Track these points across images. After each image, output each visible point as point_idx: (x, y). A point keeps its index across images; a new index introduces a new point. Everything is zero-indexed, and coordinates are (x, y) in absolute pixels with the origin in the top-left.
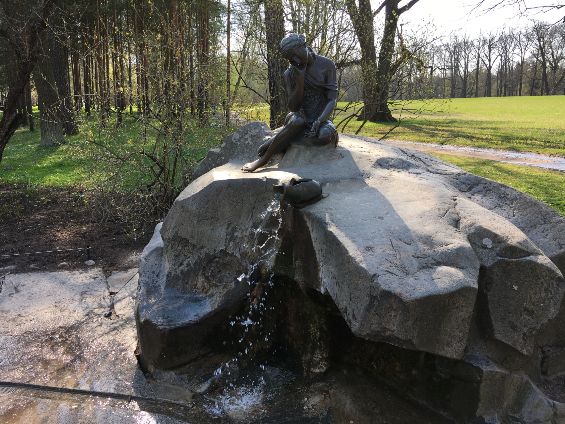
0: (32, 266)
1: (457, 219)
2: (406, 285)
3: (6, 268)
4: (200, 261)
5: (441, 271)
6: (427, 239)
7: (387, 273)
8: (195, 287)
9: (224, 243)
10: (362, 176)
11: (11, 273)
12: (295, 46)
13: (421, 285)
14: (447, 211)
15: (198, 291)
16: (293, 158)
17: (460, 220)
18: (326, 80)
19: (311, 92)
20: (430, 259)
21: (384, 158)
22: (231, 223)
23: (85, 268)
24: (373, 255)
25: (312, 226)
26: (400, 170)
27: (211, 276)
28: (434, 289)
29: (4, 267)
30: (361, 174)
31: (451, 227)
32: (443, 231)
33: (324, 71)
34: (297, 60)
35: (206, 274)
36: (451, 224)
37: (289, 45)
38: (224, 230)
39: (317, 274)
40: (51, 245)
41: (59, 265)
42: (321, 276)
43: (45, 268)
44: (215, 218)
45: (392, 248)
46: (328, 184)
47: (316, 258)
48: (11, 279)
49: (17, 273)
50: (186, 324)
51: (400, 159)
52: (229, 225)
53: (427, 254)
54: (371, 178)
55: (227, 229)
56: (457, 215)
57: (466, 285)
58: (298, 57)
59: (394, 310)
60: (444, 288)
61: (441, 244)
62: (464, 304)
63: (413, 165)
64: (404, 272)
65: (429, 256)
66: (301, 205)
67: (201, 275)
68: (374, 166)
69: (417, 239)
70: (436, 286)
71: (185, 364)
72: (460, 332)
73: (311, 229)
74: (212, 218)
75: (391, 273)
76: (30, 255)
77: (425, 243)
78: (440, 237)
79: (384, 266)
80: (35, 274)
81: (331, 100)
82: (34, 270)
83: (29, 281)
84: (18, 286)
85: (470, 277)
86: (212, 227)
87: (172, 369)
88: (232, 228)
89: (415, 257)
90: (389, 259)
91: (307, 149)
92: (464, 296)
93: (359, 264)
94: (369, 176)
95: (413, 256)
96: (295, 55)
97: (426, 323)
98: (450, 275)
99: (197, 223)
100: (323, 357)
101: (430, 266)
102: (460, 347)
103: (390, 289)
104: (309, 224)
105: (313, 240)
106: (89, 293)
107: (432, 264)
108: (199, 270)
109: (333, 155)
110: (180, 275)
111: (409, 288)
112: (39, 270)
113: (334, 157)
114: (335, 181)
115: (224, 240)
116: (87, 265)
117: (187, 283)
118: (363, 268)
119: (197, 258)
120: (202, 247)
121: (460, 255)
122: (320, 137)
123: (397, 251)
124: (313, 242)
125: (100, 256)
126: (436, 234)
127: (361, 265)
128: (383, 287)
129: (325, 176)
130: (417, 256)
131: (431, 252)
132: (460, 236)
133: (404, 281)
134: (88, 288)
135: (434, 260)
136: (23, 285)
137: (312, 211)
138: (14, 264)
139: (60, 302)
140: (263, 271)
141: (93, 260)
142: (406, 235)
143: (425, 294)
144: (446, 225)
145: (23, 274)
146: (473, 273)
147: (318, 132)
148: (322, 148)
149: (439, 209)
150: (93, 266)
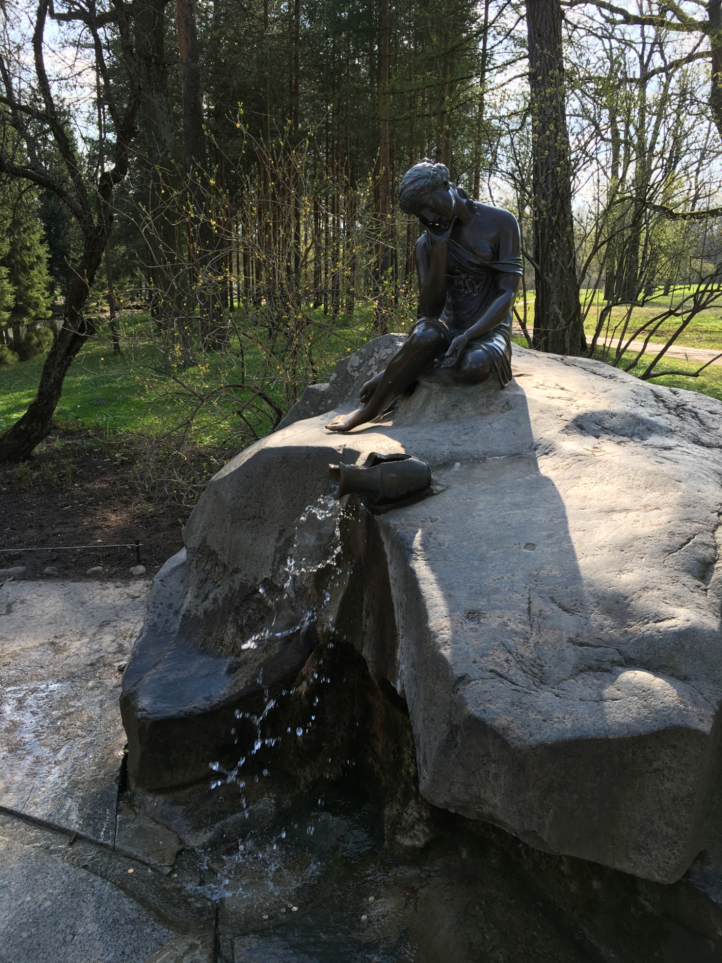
0: (48, 570)
1: (709, 560)
2: (527, 709)
3: (11, 570)
4: (233, 595)
5: (628, 682)
6: (617, 603)
7: (492, 675)
8: (221, 643)
9: (271, 567)
10: (536, 449)
11: (13, 580)
12: (422, 189)
13: (567, 712)
14: (689, 540)
15: (225, 650)
16: (418, 407)
17: (715, 561)
18: (496, 253)
19: (467, 278)
20: (610, 650)
21: (593, 413)
22: (284, 530)
23: (128, 578)
24: (476, 630)
25: (391, 553)
26: (625, 439)
27: (246, 625)
28: (594, 724)
29: (8, 567)
30: (534, 447)
31: (686, 578)
32: (664, 587)
33: (493, 235)
34: (430, 216)
35: (239, 622)
36: (689, 571)
37: (411, 187)
38: (272, 541)
39: (394, 654)
40: (91, 535)
41: (88, 572)
42: (398, 657)
43: (66, 575)
44: (260, 517)
45: (525, 617)
46: (458, 464)
47: (394, 618)
48: (11, 590)
49: (23, 579)
50: (186, 713)
51: (632, 416)
52: (281, 533)
53: (607, 638)
54: (551, 454)
55: (277, 540)
56: (711, 551)
57: (677, 721)
58: (432, 210)
59: (494, 762)
60: (622, 725)
61: (644, 618)
62: (675, 765)
63: (661, 427)
64: (535, 675)
65: (610, 643)
66: (383, 507)
67: (232, 622)
68: (567, 430)
69: (592, 600)
70: (603, 715)
71: (184, 786)
72: (667, 824)
73: (389, 559)
74: (254, 517)
75: (501, 676)
76: (52, 550)
77: (608, 611)
78: (648, 601)
79: (490, 658)
80: (49, 584)
81: (503, 292)
82: (49, 577)
83: (34, 596)
84: (15, 602)
85: (695, 703)
86: (254, 534)
87: (160, 791)
88: (286, 539)
89: (574, 643)
90: (511, 643)
91: (443, 392)
92: (674, 747)
93: (439, 648)
94: (549, 450)
95: (570, 640)
96: (424, 206)
97: (575, 797)
98: (645, 693)
99: (231, 524)
100: (422, 816)
101: (607, 666)
102: (670, 858)
103: (484, 716)
104: (387, 548)
105: (391, 581)
106: (114, 624)
107: (613, 662)
108: (229, 613)
109: (492, 404)
110: (202, 617)
111: (532, 716)
112: (57, 577)
113: (493, 408)
114: (475, 459)
115: (270, 560)
116: (132, 573)
117: (210, 634)
118: (442, 658)
119: (227, 589)
120: (237, 571)
121: (683, 646)
122: (466, 367)
123: (536, 626)
124: (391, 585)
125: (157, 560)
126: (641, 593)
127: (443, 651)
128: (472, 709)
129: (456, 449)
130: (580, 640)
131: (615, 633)
132: (702, 600)
133: (526, 699)
134: (117, 615)
135: (620, 653)
136: (22, 602)
137: (392, 522)
138: (23, 564)
139: (62, 636)
140: (319, 629)
141: (144, 565)
142: (568, 590)
143: (569, 735)
144: (676, 573)
145: (31, 583)
146: (707, 694)
147: (463, 357)
148: (472, 389)
149: (672, 534)
150: (141, 576)
